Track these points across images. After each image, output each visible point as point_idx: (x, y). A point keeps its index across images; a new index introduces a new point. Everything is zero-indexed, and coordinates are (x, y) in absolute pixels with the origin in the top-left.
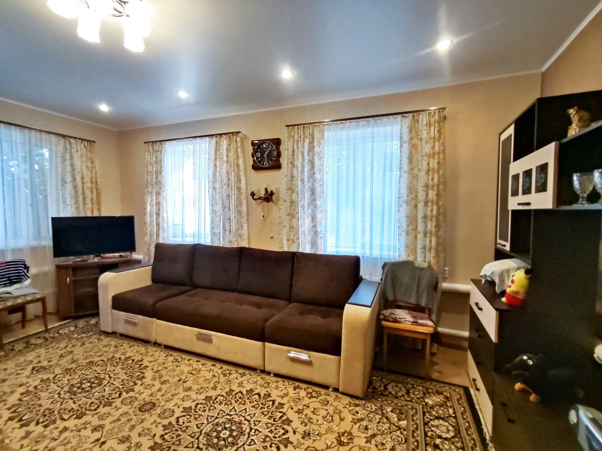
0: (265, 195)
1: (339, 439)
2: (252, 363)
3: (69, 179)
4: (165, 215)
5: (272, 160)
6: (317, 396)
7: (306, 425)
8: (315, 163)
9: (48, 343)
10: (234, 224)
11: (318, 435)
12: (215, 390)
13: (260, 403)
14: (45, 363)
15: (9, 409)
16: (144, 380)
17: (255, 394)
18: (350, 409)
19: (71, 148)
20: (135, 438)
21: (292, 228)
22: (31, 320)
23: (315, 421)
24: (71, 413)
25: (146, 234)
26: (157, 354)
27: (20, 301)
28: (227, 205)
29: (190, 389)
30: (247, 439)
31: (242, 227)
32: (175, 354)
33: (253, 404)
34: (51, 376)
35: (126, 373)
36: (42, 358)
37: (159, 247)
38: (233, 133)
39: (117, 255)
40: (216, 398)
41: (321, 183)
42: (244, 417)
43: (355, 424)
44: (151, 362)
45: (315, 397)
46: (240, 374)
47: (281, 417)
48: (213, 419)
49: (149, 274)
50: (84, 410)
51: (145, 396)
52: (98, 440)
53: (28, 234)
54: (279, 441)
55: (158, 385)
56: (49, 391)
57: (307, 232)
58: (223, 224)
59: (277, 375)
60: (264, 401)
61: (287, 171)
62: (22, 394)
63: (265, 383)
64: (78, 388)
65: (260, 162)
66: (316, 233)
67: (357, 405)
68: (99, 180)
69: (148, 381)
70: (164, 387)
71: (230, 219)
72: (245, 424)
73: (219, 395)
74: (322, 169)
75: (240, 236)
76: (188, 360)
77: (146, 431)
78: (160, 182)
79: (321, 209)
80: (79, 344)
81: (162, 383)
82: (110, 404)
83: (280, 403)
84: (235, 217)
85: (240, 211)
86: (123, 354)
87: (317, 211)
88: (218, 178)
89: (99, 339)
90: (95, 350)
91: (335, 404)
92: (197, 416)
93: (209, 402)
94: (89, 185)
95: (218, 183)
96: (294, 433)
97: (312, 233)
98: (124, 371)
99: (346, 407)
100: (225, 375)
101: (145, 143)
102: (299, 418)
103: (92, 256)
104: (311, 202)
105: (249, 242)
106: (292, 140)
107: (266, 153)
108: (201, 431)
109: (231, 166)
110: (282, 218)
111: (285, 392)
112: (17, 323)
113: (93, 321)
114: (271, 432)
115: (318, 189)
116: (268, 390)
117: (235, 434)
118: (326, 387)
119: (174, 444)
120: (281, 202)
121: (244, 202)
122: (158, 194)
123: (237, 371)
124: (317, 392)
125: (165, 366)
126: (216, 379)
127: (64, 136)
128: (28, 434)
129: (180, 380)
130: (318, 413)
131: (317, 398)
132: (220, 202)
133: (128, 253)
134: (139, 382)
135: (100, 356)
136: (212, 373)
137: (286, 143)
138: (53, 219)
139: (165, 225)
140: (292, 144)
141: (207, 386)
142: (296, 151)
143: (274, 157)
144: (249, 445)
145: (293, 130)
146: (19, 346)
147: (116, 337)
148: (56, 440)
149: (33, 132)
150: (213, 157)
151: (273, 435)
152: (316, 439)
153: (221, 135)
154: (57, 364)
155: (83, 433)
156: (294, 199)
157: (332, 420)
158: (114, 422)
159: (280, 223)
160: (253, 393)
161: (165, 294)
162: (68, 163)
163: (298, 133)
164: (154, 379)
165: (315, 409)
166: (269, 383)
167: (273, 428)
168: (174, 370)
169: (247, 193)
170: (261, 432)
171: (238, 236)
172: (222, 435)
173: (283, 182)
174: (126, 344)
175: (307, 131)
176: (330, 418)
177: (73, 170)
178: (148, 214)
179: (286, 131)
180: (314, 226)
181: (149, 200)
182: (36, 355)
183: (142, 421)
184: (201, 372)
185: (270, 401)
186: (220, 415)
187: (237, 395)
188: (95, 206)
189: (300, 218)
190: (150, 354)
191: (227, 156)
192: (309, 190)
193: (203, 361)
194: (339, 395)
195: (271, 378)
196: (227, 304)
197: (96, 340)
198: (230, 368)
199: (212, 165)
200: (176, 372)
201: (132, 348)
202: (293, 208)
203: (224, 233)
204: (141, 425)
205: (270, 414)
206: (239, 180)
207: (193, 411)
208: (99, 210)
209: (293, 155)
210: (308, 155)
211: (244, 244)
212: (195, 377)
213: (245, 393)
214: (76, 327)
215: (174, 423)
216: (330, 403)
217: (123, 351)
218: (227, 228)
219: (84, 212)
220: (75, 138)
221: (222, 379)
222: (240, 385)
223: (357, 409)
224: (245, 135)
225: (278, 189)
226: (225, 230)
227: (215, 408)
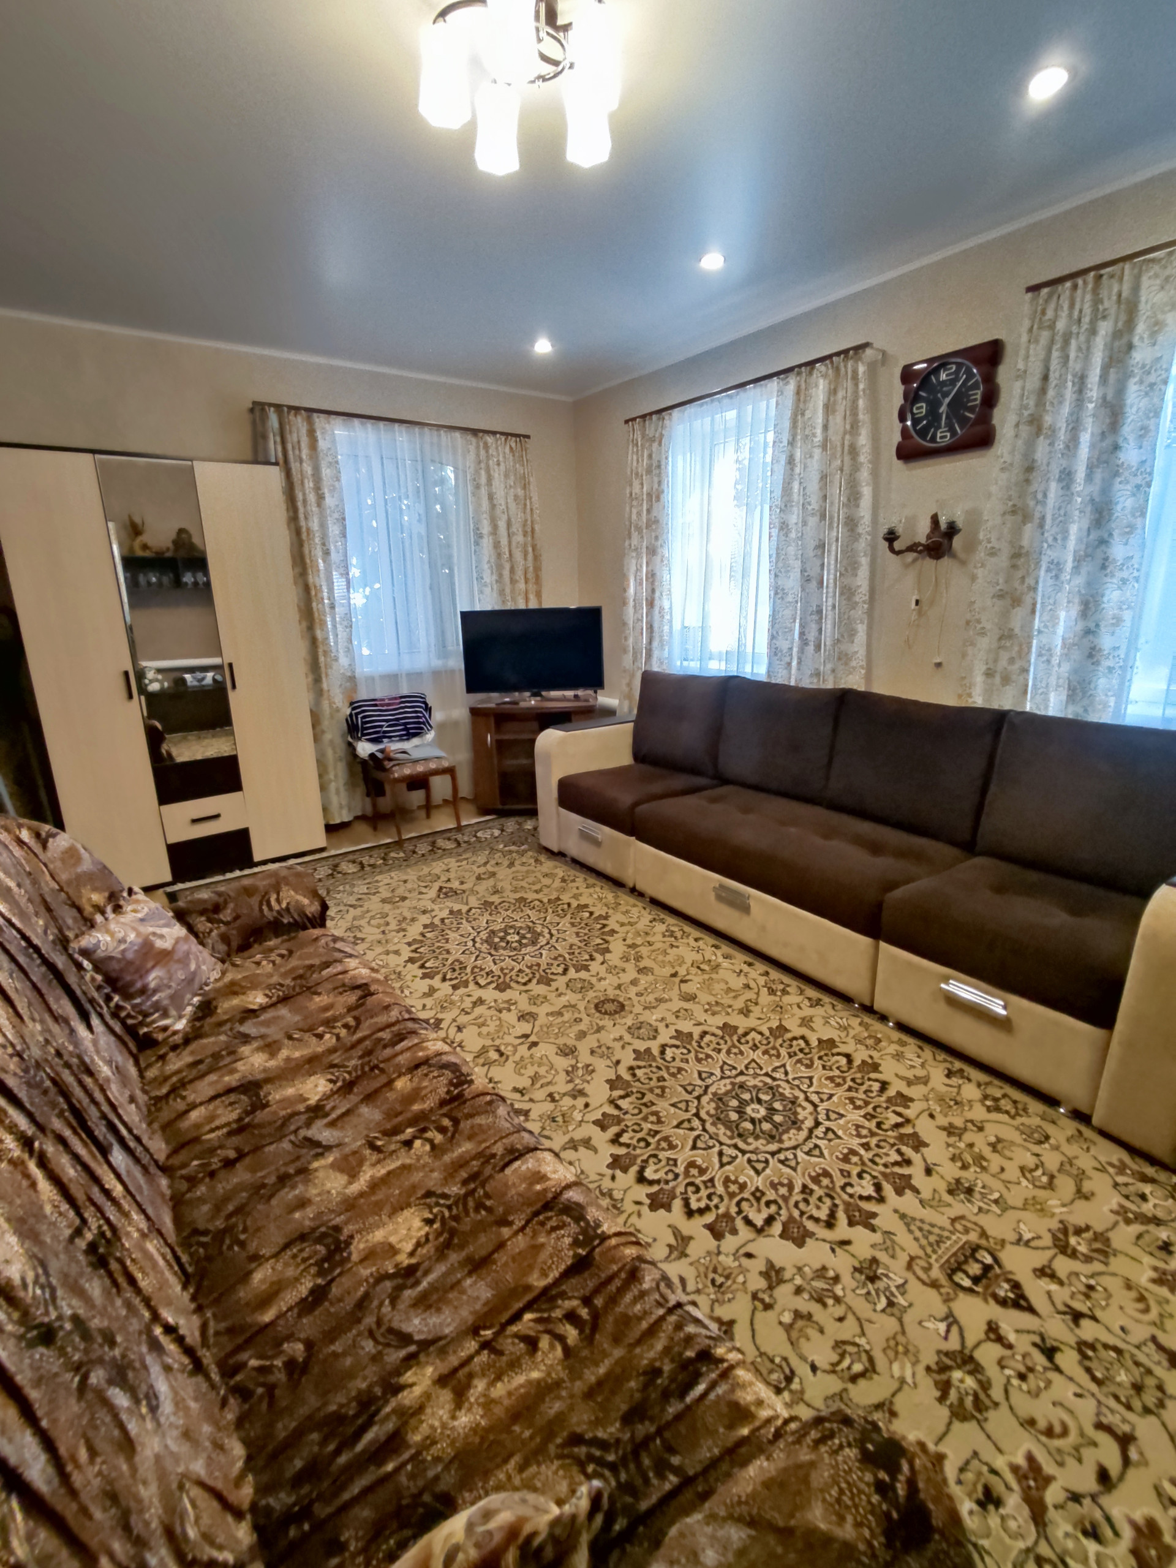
0: (928, 537)
1: (1061, 1236)
2: (840, 982)
3: (486, 529)
4: (666, 604)
5: (963, 421)
6: (1013, 1111)
7: (965, 1167)
8: (1127, 409)
9: (460, 850)
10: (829, 626)
11: (996, 1202)
12: (746, 1016)
13: (849, 1076)
14: (455, 884)
15: (409, 944)
16: (608, 956)
17: (839, 1054)
18: (1120, 1179)
19: (488, 458)
20: (585, 1057)
21: (1006, 635)
22: (438, 807)
23: (994, 1168)
24: (490, 979)
25: (625, 651)
26: (635, 911)
27: (420, 768)
28: (814, 572)
29: (691, 998)
30: (806, 1140)
31: (852, 634)
32: (671, 920)
33: (831, 1074)
34: (465, 909)
35: (577, 934)
36: (452, 875)
37: (650, 680)
38: (845, 352)
39: (570, 693)
40: (746, 1034)
41: (1138, 480)
42: (805, 1093)
43: (1128, 1222)
44: (622, 925)
45: (1007, 1112)
46: (810, 999)
47: (897, 1126)
48: (734, 1072)
49: (628, 740)
50: (508, 979)
51: (607, 986)
52: (526, 1036)
53: (429, 645)
54: (884, 1174)
55: (631, 974)
56: (461, 932)
57: (1058, 650)
58: (801, 625)
59: (902, 1027)
60: (859, 1075)
61: (1012, 452)
62: (425, 926)
63: (870, 1037)
64: (502, 939)
65: (922, 433)
66: (1090, 656)
67: (1145, 1179)
68: (537, 527)
69: (614, 958)
70: (644, 980)
71: (820, 612)
72: (804, 1109)
73: (753, 1029)
74: (1152, 427)
75: (844, 658)
76: (696, 940)
77: (604, 1049)
78: (657, 522)
79: (1125, 574)
80: (506, 863)
81: (640, 971)
82: (548, 982)
83: (900, 1094)
84: (834, 607)
85: (850, 589)
86: (576, 897)
87: (1108, 579)
88: (795, 497)
89: (537, 861)
90: (531, 880)
91: (1072, 1150)
92: (701, 1056)
93: (731, 1036)
94: (519, 538)
95: (795, 509)
96: (928, 1172)
97: (1076, 655)
98: (575, 929)
99: (1103, 1170)
100: (772, 992)
101: (627, 422)
102: (948, 1145)
103: (527, 694)
104: (1090, 550)
105: (868, 678)
106: (1045, 335)
107: (947, 400)
108: (707, 1087)
109: (833, 456)
110: (976, 606)
111: (921, 1073)
112: (419, 807)
113: (529, 825)
114: (866, 1146)
115: (1124, 502)
116: (875, 1054)
117: (778, 1118)
118: (1051, 1101)
119: (651, 1090)
120: (981, 554)
121: (864, 561)
122: (652, 551)
123: (802, 992)
124: (1015, 1102)
125: (649, 939)
126: (750, 995)
127: (475, 432)
128: (432, 990)
129: (674, 975)
130: (1007, 1153)
131: (1013, 1117)
132: (797, 564)
133: (590, 692)
134: (599, 958)
135: (536, 892)
136: (742, 980)
137: (1022, 352)
138: (463, 614)
139: (666, 628)
140: (1042, 355)
141: (731, 1002)
142: (1057, 374)
143: (971, 409)
144: (808, 1153)
145: (1055, 298)
146: (423, 848)
147: (566, 863)
148: (467, 1013)
149: (426, 429)
150: (785, 437)
151: (870, 1155)
152: (988, 1211)
153: (811, 364)
154: (472, 890)
155: (505, 1015)
156: (1025, 543)
157: (1050, 1186)
158: (552, 1014)
159: (968, 623)
160: (835, 1051)
161: (657, 787)
162: (484, 491)
163: (1072, 306)
164: (625, 958)
165: (999, 1140)
166: (879, 1041)
167: (873, 1141)
168: (665, 953)
169: (873, 533)
170: (839, 1137)
171: (839, 659)
172: (749, 1110)
173: (994, 489)
174: (580, 880)
175: (1110, 288)
176: (1045, 1179)
177: (493, 507)
178: (631, 603)
179: (1027, 309)
180: (1088, 632)
181: (633, 568)
182: (444, 867)
183: (599, 1029)
184: (721, 971)
185: (876, 1080)
186: (751, 1072)
187: (795, 1043)
188: (532, 587)
189: (1038, 606)
190: (623, 908)
191: (825, 427)
192: (1089, 509)
193: (726, 948)
194: (1087, 1132)
195: (886, 1031)
196: (793, 830)
197: (532, 861)
198: (787, 979)
199: (783, 459)
200: (669, 958)
201: (591, 890)
202: (1020, 574)
203: (802, 651)
204: (597, 1035)
205: (870, 1109)
206: (854, 497)
207: (694, 1044)
208: (539, 595)
209: (1043, 391)
210: (1104, 379)
211: (855, 681)
212: (706, 977)
213: (814, 1043)
214: (502, 830)
215: (656, 1052)
216: (1052, 1141)
217: (575, 891)
218: (812, 636)
219: (513, 599)
220: (494, 433)
221: (765, 998)
222: (806, 1022)
223: (1147, 1189)
224: (884, 353)
225: (974, 516)
226: (804, 642)
227: (741, 1053)
